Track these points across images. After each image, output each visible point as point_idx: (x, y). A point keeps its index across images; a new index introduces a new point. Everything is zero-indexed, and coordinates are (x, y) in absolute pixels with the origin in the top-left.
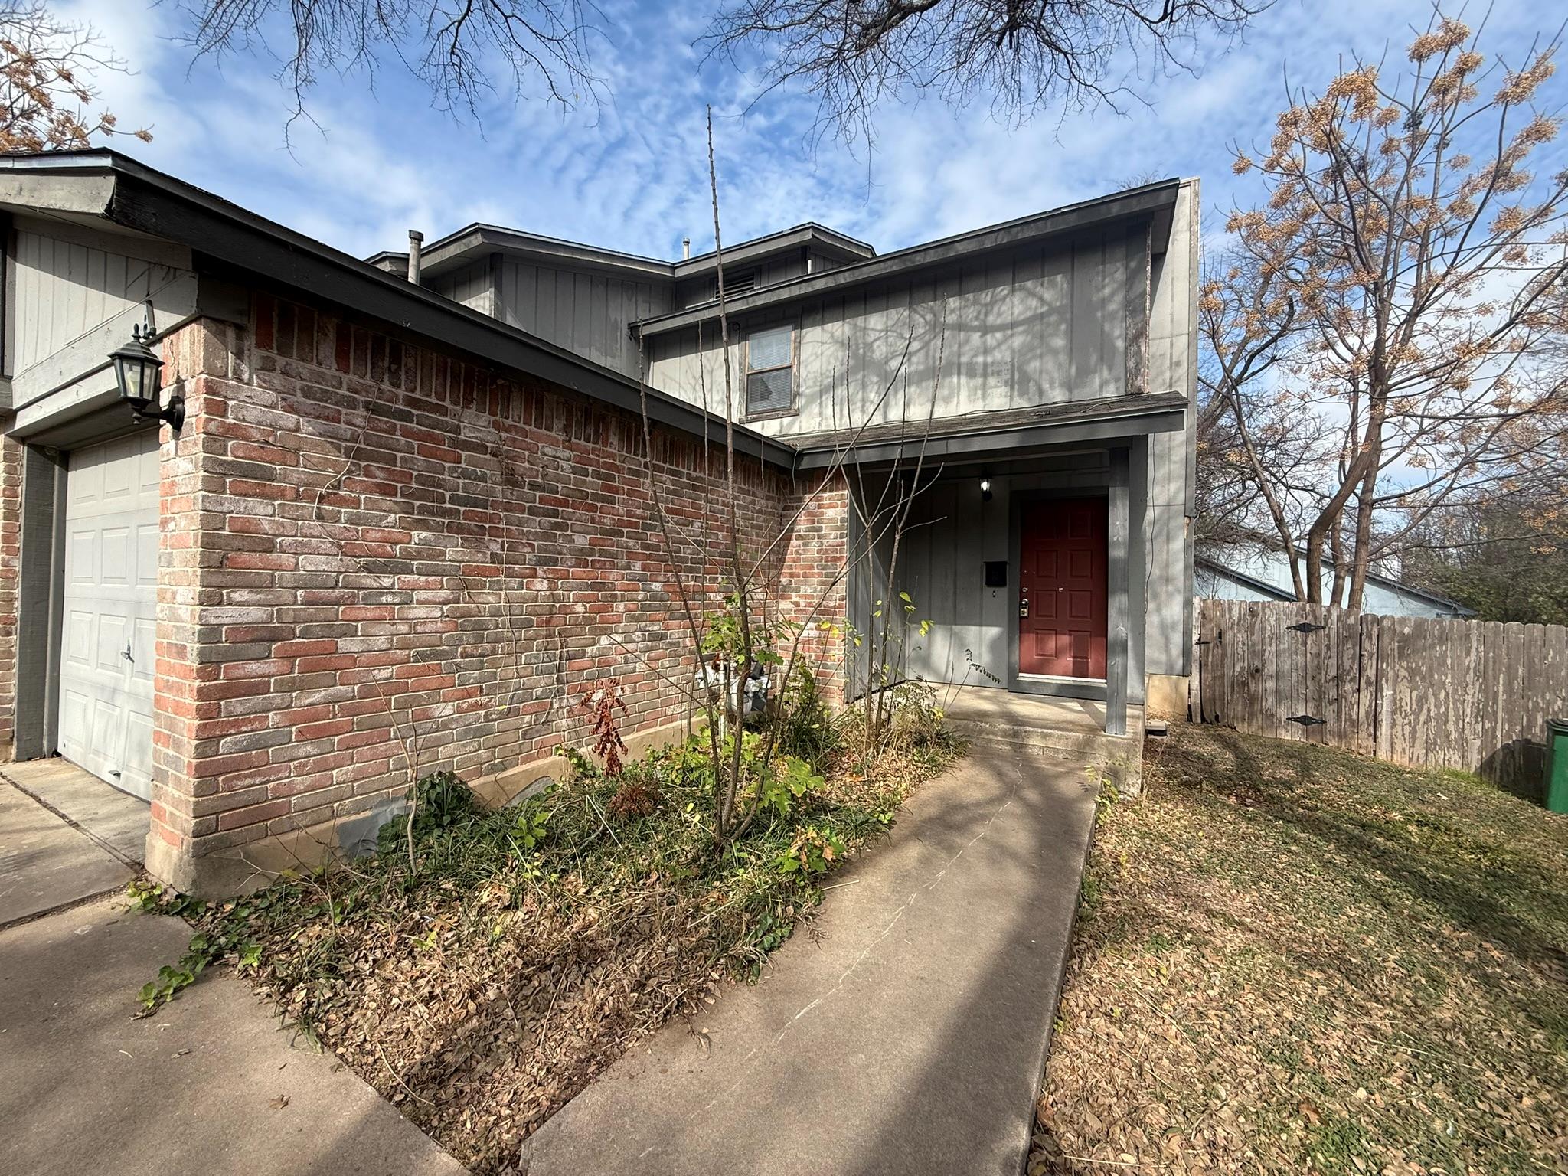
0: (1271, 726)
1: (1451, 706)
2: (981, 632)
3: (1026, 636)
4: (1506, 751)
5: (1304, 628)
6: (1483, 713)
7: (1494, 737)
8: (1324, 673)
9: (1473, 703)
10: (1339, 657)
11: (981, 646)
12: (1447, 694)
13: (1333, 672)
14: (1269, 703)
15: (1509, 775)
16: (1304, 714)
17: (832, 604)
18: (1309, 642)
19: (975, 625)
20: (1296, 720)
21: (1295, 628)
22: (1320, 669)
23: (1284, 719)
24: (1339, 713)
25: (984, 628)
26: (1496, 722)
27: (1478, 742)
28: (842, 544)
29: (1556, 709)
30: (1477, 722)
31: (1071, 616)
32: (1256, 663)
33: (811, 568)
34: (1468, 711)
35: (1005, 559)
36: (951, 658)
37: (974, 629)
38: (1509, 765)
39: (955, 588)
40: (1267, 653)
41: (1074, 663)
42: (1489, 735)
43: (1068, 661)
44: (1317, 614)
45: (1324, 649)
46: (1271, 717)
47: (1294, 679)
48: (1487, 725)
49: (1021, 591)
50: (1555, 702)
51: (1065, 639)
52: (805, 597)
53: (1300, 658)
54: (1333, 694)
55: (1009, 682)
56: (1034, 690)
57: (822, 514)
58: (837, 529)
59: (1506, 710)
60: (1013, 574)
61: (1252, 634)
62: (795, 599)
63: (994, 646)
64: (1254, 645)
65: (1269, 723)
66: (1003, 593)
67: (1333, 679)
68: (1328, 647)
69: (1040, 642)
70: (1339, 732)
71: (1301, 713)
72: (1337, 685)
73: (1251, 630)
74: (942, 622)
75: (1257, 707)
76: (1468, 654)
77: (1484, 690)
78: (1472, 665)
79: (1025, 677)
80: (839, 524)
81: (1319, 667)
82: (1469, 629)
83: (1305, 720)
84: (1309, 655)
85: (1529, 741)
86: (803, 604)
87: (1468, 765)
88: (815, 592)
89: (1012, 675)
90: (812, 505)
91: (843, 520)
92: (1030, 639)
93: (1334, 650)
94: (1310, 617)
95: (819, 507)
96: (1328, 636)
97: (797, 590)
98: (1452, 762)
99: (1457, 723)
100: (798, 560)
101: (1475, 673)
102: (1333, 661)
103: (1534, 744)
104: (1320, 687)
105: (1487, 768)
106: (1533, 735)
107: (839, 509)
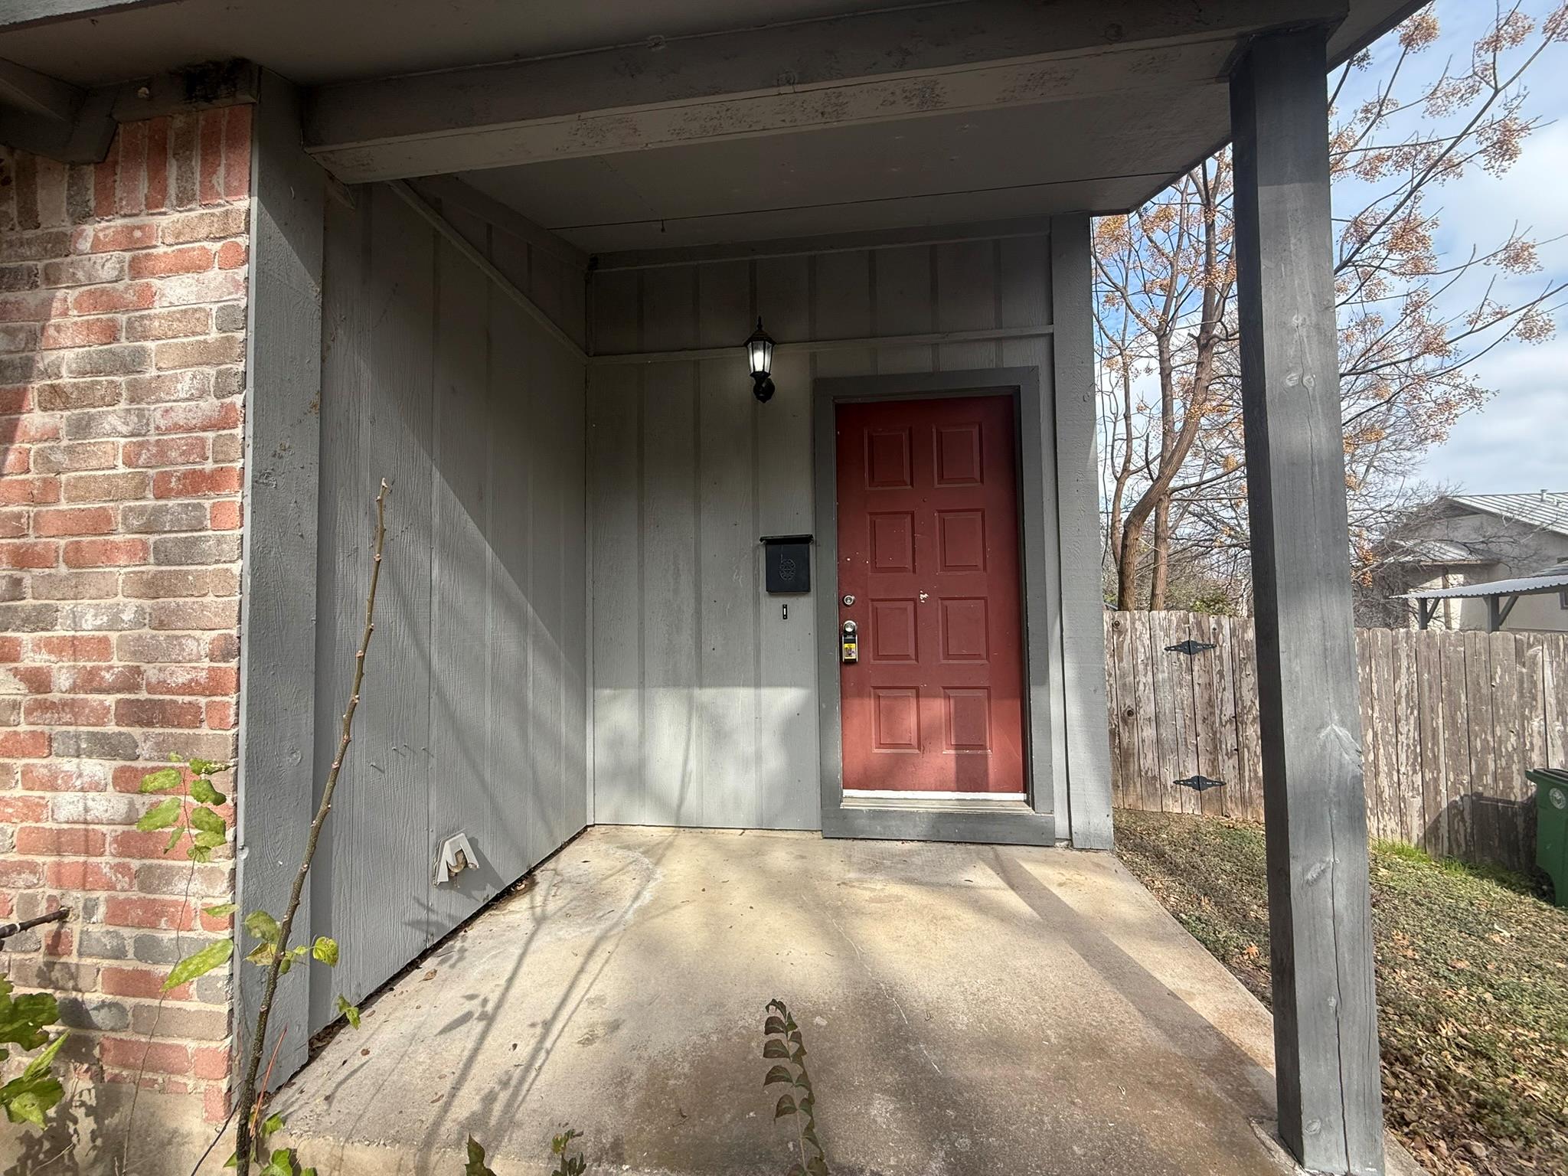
0: (1154, 794)
1: (1382, 751)
2: (758, 704)
3: (855, 704)
4: (1454, 811)
5: (1187, 648)
6: (1423, 760)
7: (1437, 792)
8: (1217, 712)
9: (1408, 745)
10: (1236, 687)
11: (759, 731)
12: (1375, 735)
13: (1229, 710)
14: (1148, 761)
15: (1459, 846)
16: (1196, 774)
17: (182, 677)
18: (1196, 668)
19: (745, 685)
20: (1186, 783)
21: (1176, 648)
22: (1212, 707)
23: (1170, 783)
24: (1241, 768)
25: (767, 693)
26: (1439, 772)
27: (1418, 801)
28: (222, 422)
29: (1510, 749)
30: (1415, 772)
31: (947, 656)
32: (1128, 702)
33: (100, 523)
34: (1403, 757)
35: (804, 528)
36: (693, 764)
37: (743, 696)
38: (1457, 832)
39: (698, 599)
40: (1141, 687)
41: (959, 758)
42: (1429, 789)
43: (944, 757)
44: (1205, 626)
45: (1216, 679)
46: (1153, 781)
47: (1180, 723)
48: (1428, 776)
49: (841, 603)
50: (1508, 738)
51: (937, 708)
52: (73, 647)
53: (1185, 691)
54: (1230, 742)
55: (824, 817)
56: (878, 829)
57: (147, 297)
58: (206, 355)
59: (1449, 754)
60: (823, 564)
61: (1121, 660)
62: (32, 659)
63: (789, 730)
64: (1123, 676)
65: (1150, 789)
66: (803, 607)
67: (1230, 721)
68: (1221, 674)
69: (886, 718)
70: (1242, 798)
71: (1192, 774)
72: (1237, 729)
73: (1117, 653)
74: (673, 681)
75: (1133, 767)
76: (1397, 677)
77: (1420, 725)
78: (1404, 692)
79: (856, 798)
80: (214, 335)
81: (1210, 703)
82: (1395, 642)
83: (1198, 783)
84: (1196, 687)
85: (1480, 796)
86: (63, 680)
87: (1408, 834)
88: (114, 624)
89: (830, 797)
90: (108, 266)
91: (228, 319)
92: (865, 709)
93: (1228, 678)
94: (1194, 632)
95: (136, 269)
96: (1220, 658)
97: (40, 620)
98: (1389, 832)
99: (1390, 775)
100: (46, 493)
101: (1407, 703)
102: (1228, 695)
103: (1487, 799)
104: (1215, 733)
105: (1431, 834)
106: (1485, 786)
107: (215, 275)
